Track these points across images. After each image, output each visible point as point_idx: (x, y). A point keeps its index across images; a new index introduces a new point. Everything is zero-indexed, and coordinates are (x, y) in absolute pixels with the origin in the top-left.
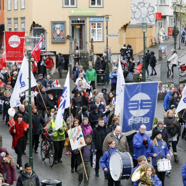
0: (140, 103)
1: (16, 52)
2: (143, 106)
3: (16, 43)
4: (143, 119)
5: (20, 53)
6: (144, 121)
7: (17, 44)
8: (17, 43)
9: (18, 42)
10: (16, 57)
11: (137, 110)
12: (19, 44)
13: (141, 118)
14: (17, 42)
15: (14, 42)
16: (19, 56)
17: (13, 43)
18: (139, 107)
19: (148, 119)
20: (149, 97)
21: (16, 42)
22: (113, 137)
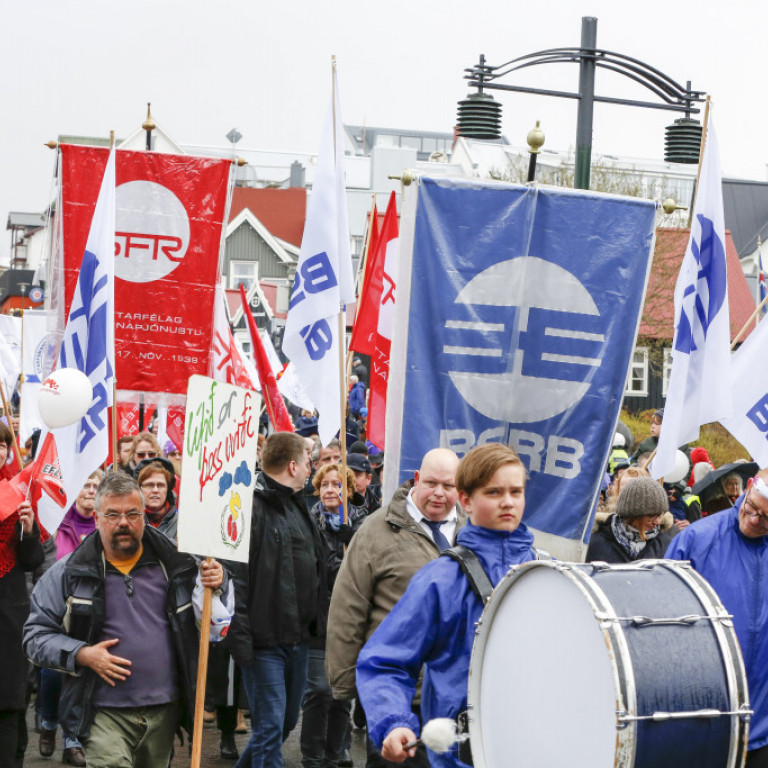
0: (522, 325)
1: (147, 321)
2: (546, 357)
3: (151, 242)
4: (542, 448)
5: (183, 331)
6: (543, 464)
7: (160, 252)
8: (166, 250)
9: (174, 244)
10: (147, 362)
11: (498, 375)
12: (181, 254)
13: (523, 435)
14: (162, 243)
15: (134, 240)
16: (180, 359)
17: (129, 245)
18: (519, 355)
19: (571, 451)
20: (588, 297)
21: (157, 238)
22: (403, 533)
